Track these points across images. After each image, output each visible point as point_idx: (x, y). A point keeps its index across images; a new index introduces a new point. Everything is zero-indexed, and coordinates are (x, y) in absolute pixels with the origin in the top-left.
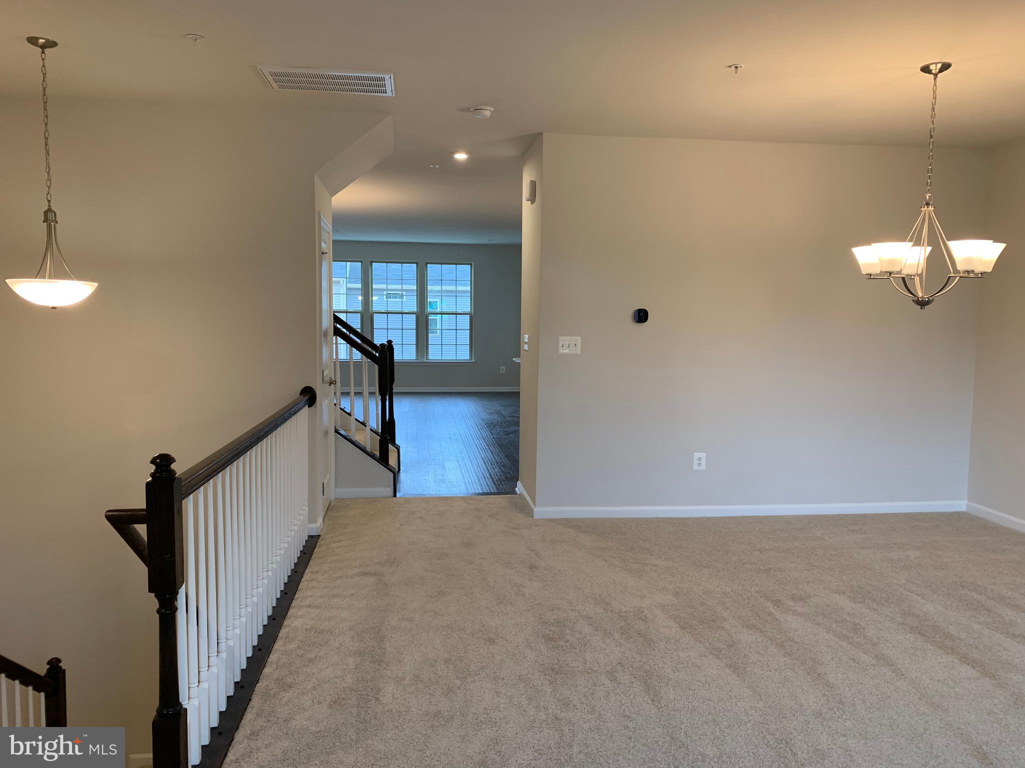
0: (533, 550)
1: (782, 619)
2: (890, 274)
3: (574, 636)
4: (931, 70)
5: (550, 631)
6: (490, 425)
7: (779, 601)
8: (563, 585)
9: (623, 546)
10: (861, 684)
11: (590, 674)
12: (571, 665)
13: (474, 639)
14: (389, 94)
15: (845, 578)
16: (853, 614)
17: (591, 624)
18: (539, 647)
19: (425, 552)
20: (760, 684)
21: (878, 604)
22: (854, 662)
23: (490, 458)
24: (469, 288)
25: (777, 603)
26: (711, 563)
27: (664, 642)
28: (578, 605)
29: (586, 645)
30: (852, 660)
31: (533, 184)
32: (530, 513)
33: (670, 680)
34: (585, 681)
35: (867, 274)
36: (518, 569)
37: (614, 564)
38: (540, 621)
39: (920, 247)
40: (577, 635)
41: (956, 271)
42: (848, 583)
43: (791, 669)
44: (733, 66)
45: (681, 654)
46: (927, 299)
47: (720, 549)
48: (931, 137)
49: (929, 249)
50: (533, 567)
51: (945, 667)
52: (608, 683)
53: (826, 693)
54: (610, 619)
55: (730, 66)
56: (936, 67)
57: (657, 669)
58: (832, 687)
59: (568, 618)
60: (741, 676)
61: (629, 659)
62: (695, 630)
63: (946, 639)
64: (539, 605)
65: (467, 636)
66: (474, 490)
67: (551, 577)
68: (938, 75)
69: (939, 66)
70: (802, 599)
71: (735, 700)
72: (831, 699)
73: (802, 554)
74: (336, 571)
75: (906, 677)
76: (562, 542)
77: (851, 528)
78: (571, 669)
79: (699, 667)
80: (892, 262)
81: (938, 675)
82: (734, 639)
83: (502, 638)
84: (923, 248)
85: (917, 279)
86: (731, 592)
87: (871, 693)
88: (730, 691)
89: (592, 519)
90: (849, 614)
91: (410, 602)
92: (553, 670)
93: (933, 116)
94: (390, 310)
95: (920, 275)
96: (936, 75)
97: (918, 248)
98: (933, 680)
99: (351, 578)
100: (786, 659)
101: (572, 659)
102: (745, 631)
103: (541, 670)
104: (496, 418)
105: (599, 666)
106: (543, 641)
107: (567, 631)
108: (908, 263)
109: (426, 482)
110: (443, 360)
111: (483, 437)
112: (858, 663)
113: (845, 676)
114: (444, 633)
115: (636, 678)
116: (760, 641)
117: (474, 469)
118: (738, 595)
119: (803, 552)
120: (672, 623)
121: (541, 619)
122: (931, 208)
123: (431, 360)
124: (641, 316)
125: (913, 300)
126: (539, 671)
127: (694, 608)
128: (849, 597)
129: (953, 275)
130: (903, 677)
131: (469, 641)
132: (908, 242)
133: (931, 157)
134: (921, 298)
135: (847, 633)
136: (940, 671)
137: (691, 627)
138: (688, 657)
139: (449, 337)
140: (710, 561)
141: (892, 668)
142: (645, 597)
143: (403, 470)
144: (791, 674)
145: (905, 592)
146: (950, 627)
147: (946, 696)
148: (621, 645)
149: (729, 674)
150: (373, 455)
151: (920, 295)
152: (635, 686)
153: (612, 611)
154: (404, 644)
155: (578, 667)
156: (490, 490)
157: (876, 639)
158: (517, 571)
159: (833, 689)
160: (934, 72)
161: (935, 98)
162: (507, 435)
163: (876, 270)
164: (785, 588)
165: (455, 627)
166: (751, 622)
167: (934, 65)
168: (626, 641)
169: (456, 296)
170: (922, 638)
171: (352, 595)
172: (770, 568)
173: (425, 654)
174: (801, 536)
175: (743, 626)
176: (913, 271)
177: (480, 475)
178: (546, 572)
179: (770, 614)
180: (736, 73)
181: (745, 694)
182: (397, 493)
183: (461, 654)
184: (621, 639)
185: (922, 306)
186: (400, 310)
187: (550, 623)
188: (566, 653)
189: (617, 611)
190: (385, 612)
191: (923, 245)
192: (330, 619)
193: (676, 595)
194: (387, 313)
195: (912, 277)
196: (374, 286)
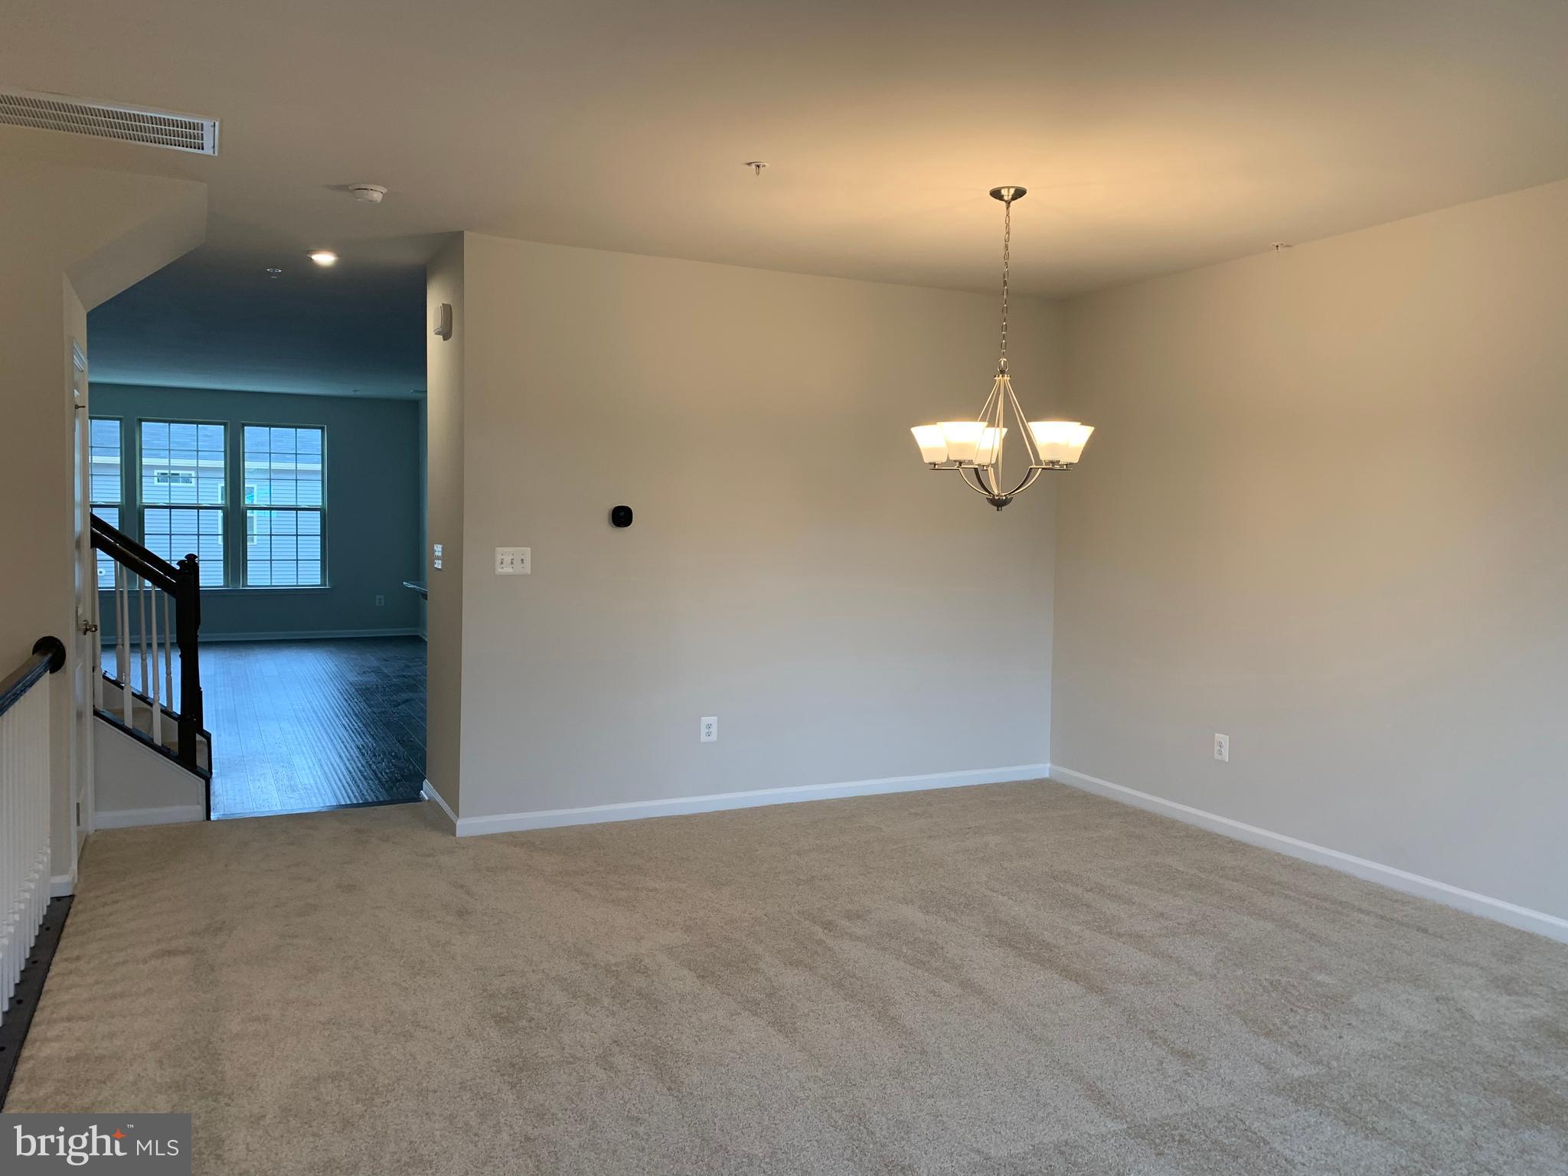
0: (462, 887)
1: (836, 948)
2: (961, 463)
3: (540, 1011)
4: (1003, 196)
5: (502, 1007)
6: (364, 692)
7: (830, 923)
8: (515, 935)
9: (602, 865)
10: (946, 1023)
11: (572, 1064)
12: (541, 1055)
13: (378, 1036)
14: (208, 150)
15: (912, 881)
16: (926, 930)
17: (565, 989)
18: (488, 1034)
19: (277, 906)
20: (816, 1043)
21: (955, 911)
22: (934, 995)
23: (370, 745)
24: (319, 467)
25: (828, 926)
26: (732, 878)
27: (677, 1002)
28: (542, 962)
29: (560, 1021)
30: (931, 992)
31: (447, 311)
32: (450, 829)
33: (691, 1055)
34: (565, 1076)
35: (930, 463)
36: (439, 919)
37: (590, 895)
38: (485, 994)
39: (993, 429)
40: (545, 1009)
41: (1038, 461)
42: (917, 887)
43: (855, 1016)
44: (753, 164)
45: (704, 1017)
46: (1004, 498)
47: (743, 856)
48: (1005, 283)
49: (1005, 430)
50: (462, 913)
51: (1044, 986)
52: (601, 1074)
53: (904, 1043)
54: (594, 977)
55: (749, 164)
56: (1008, 192)
57: (671, 1043)
58: (911, 1033)
59: (529, 985)
60: (790, 1035)
61: (627, 1033)
62: (720, 977)
63: (1042, 949)
64: (481, 969)
65: (367, 1033)
66: (350, 800)
67: (494, 924)
68: (1011, 204)
69: (1012, 191)
70: (859, 917)
71: (786, 1071)
72: (910, 1051)
73: (854, 852)
74: (113, 953)
75: (1000, 1007)
76: (506, 869)
77: (912, 811)
78: (541, 1061)
79: (731, 1032)
80: (963, 447)
81: (1037, 997)
82: (775, 984)
83: (426, 1027)
84: (998, 429)
85: (991, 470)
86: (764, 916)
87: (959, 1035)
88: (777, 1059)
89: (551, 830)
90: (922, 931)
91: (260, 990)
92: (513, 1065)
93: (1006, 256)
94: (174, 501)
95: (995, 466)
96: (1008, 203)
97: (992, 430)
98: (1032, 1006)
99: (145, 961)
100: (848, 1003)
101: (543, 1045)
102: (788, 970)
103: (494, 1068)
104: (372, 679)
105: (584, 1051)
106: (493, 1024)
107: (530, 1005)
108: (981, 448)
109: (262, 791)
110: (274, 586)
111: (354, 711)
112: (939, 996)
113: (925, 1016)
114: (327, 1033)
115: (641, 1059)
116: (810, 983)
117: (345, 764)
118: (774, 920)
119: (855, 850)
120: (686, 972)
121: (485, 990)
122: (1007, 378)
123: (251, 586)
124: (622, 517)
125: (987, 498)
126: (492, 1070)
127: (715, 946)
128: (920, 907)
129: (1035, 466)
130: (995, 1007)
131: (371, 1040)
132: (980, 421)
133: (1005, 310)
134: (997, 496)
135: (922, 956)
136: (1040, 993)
137: (713, 973)
138: (713, 1018)
139: (284, 548)
140: (730, 875)
141: (981, 996)
142: (642, 938)
143: (217, 773)
144: (856, 1024)
145: (989, 893)
146: (1046, 933)
147: (1049, 1024)
148: (613, 1014)
149: (774, 1036)
150: (166, 751)
151: (996, 492)
152: (642, 1072)
153: (594, 966)
154: (256, 1059)
155: (552, 1056)
156: (377, 797)
157: (958, 960)
158: (439, 922)
159: (912, 1036)
160: (1006, 198)
161: (1008, 233)
162: (396, 706)
163: (941, 459)
164: (836, 902)
165: (344, 1021)
166: (795, 958)
167: (1006, 190)
168: (622, 1007)
169: (297, 480)
170: (1014, 952)
171: (150, 990)
172: (813, 877)
173: (297, 1071)
174: (850, 826)
175: (785, 964)
176: (985, 461)
177: (357, 774)
178: (486, 918)
179: (820, 942)
180: (758, 174)
181: (798, 1061)
182: (212, 814)
183: (359, 1063)
184: (613, 1005)
185: (998, 507)
186: (193, 501)
187: (500, 996)
188: (531, 1037)
189: (602, 964)
190: (214, 1011)
191: (998, 426)
192: (112, 1036)
193: (688, 929)
194: (170, 507)
195: (985, 468)
196: (145, 461)
